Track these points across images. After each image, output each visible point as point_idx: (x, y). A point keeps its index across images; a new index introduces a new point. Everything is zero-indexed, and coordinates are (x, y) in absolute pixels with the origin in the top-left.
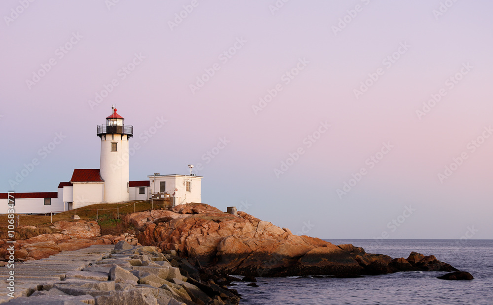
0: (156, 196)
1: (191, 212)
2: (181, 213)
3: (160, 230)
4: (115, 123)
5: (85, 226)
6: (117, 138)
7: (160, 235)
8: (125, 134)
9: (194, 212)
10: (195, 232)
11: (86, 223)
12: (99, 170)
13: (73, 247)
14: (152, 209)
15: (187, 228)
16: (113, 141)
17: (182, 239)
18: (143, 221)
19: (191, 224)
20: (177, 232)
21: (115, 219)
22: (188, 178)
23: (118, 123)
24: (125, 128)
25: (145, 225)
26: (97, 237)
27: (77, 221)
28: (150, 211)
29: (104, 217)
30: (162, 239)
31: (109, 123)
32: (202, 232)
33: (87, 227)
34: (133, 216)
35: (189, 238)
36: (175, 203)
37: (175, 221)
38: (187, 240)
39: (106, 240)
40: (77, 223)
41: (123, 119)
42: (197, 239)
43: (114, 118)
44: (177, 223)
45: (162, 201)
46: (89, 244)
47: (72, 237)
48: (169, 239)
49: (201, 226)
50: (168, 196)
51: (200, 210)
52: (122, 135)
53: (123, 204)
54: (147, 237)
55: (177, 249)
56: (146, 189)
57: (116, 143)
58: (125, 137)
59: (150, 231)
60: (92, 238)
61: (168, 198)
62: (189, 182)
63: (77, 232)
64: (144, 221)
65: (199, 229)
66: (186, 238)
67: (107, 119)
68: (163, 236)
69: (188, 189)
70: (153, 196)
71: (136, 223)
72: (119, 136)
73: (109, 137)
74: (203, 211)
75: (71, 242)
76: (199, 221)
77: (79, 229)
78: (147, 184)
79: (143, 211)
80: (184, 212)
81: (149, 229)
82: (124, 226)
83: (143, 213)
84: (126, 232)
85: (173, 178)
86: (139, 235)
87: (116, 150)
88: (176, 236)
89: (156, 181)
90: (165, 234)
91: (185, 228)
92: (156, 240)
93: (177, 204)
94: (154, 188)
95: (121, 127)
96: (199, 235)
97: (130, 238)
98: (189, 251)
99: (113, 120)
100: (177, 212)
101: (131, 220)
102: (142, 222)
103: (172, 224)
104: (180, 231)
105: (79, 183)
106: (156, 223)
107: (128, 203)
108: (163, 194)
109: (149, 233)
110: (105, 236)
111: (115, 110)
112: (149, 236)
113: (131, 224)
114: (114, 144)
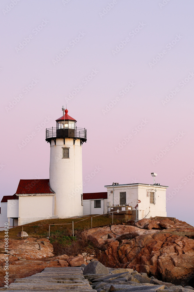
0: (115, 209)
1: (157, 227)
2: (146, 228)
3: (126, 248)
4: (66, 125)
5: (35, 244)
6: (69, 143)
7: (126, 255)
8: (78, 138)
9: (162, 227)
10: (168, 251)
11: (36, 241)
12: (48, 181)
13: (21, 271)
14: (112, 224)
15: (158, 245)
16: (64, 146)
17: (154, 259)
18: (103, 237)
19: (161, 241)
20: (147, 251)
21: (69, 236)
22: (152, 188)
23: (70, 125)
24: (78, 131)
25: (106, 242)
26: (50, 257)
27: (25, 238)
28: (110, 226)
29: (57, 234)
30: (128, 260)
31: (60, 126)
32: (176, 250)
33: (37, 246)
34: (91, 232)
35: (162, 257)
36: (138, 217)
37: (142, 237)
38: (160, 260)
39: (62, 261)
40: (25, 241)
41: (75, 121)
42: (172, 259)
43: (66, 120)
44: (145, 240)
45: (122, 214)
46: (41, 266)
47: (20, 258)
48: (137, 259)
49: (174, 243)
50: (130, 209)
51: (168, 225)
52: (75, 139)
53: (77, 219)
54: (110, 257)
55: (148, 271)
56: (102, 202)
57: (68, 149)
58: (78, 142)
59: (112, 250)
60: (44, 259)
61: (129, 211)
62: (153, 193)
63: (26, 252)
64: (105, 238)
65: (172, 247)
66: (158, 257)
67: (57, 121)
68: (130, 256)
69: (153, 201)
70: (112, 209)
71: (96, 240)
72: (71, 141)
73: (60, 142)
74: (172, 226)
75: (19, 264)
76: (170, 238)
77: (28, 248)
78: (104, 196)
79: (102, 227)
80: (150, 226)
81: (111, 247)
82: (81, 244)
83: (102, 229)
84: (84, 251)
85: (136, 187)
86: (99, 254)
87: (68, 157)
88: (145, 256)
89: (115, 192)
90: (132, 253)
91: (155, 246)
92: (121, 261)
93: (140, 218)
94: (114, 200)
95: (73, 131)
96: (173, 254)
97: (89, 258)
98: (164, 273)
99: (64, 122)
100: (141, 227)
101: (89, 237)
102: (102, 240)
103: (140, 242)
104: (150, 249)
105: (26, 195)
106: (119, 240)
107: (83, 217)
108: (124, 207)
109: (112, 252)
110: (59, 257)
111: (66, 112)
112: (112, 255)
113: (89, 241)
114: (66, 150)
